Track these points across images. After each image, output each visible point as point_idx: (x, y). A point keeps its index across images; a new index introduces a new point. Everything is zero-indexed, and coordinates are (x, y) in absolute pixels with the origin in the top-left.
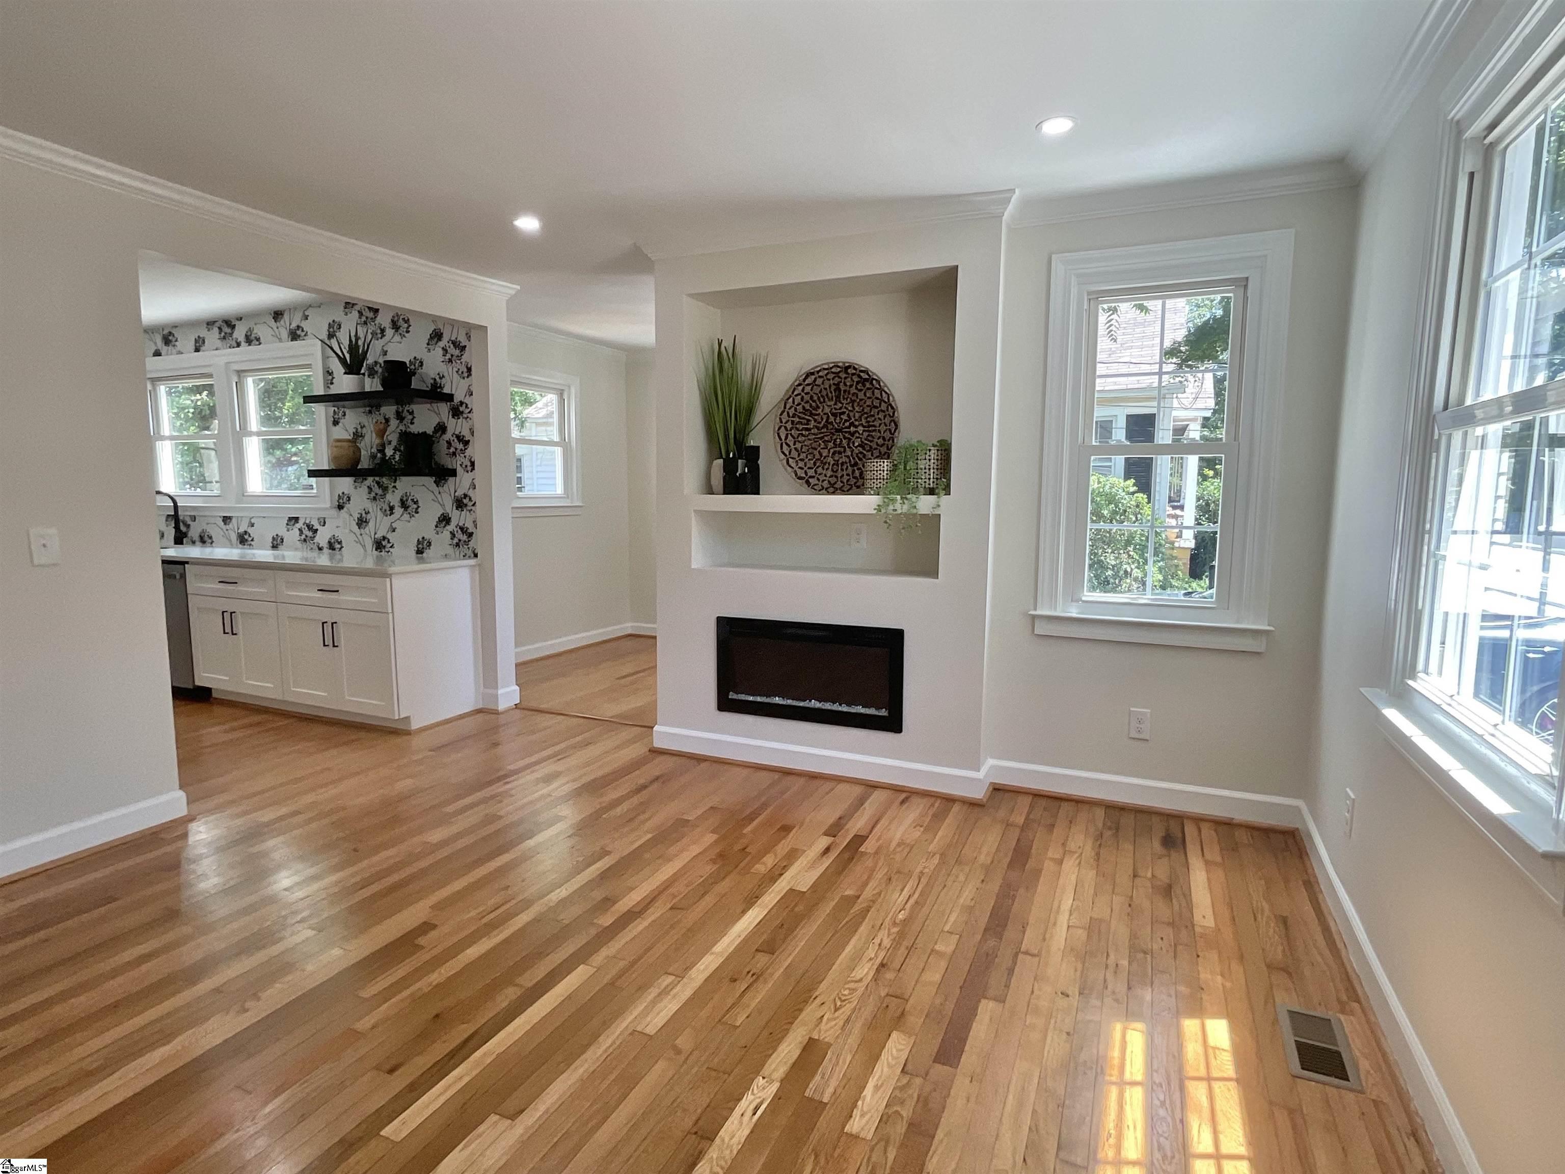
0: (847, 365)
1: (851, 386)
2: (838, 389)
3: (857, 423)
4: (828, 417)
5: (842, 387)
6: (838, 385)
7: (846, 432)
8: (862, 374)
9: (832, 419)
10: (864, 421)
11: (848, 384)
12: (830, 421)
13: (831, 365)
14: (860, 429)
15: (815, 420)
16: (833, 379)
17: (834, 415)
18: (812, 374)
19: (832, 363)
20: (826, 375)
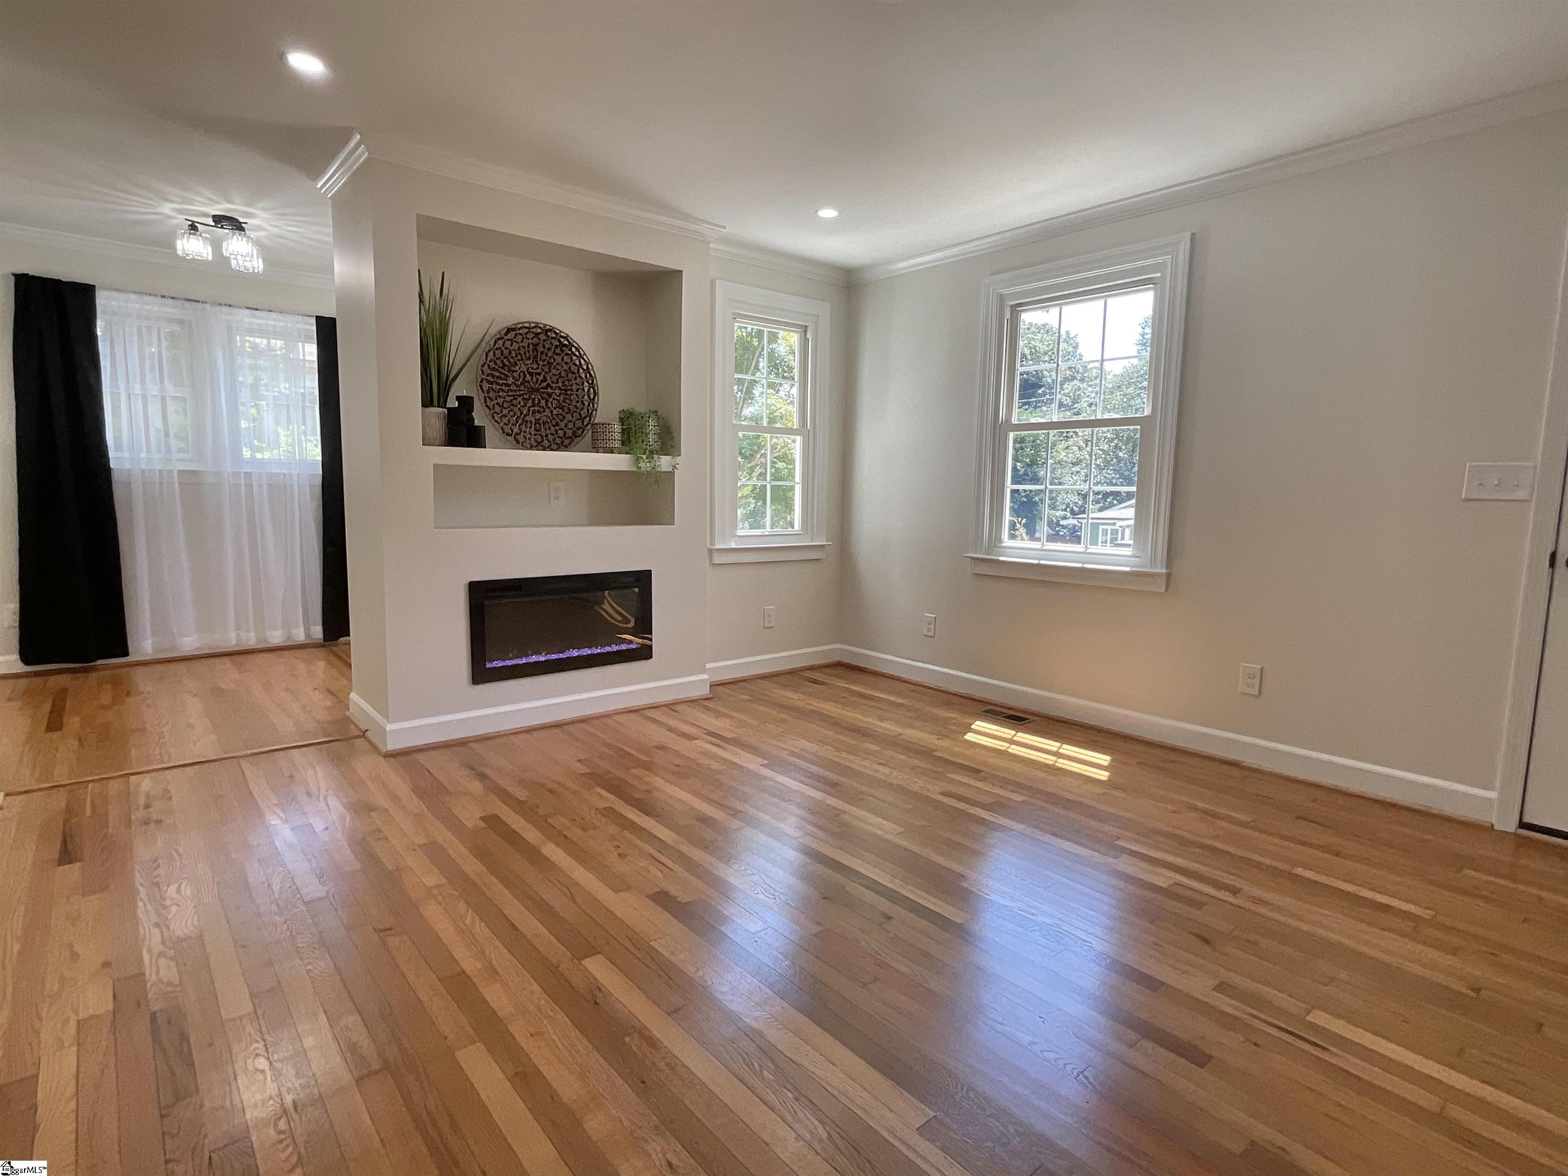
0: (548, 327)
1: (549, 349)
2: (535, 350)
3: (554, 385)
4: (525, 375)
5: (540, 349)
6: (536, 345)
7: (543, 393)
8: (562, 340)
9: (528, 377)
10: (560, 384)
11: (547, 346)
12: (527, 379)
13: (533, 325)
14: (557, 391)
15: (514, 378)
16: (532, 339)
17: (531, 374)
18: (513, 330)
19: (533, 323)
20: (526, 334)
